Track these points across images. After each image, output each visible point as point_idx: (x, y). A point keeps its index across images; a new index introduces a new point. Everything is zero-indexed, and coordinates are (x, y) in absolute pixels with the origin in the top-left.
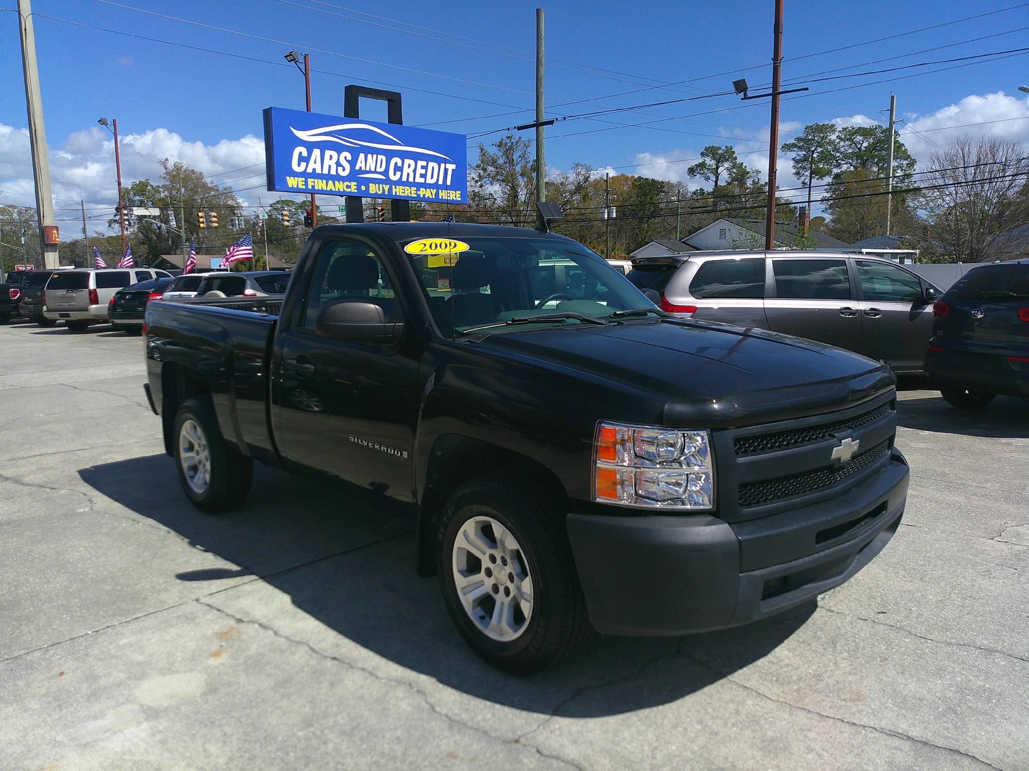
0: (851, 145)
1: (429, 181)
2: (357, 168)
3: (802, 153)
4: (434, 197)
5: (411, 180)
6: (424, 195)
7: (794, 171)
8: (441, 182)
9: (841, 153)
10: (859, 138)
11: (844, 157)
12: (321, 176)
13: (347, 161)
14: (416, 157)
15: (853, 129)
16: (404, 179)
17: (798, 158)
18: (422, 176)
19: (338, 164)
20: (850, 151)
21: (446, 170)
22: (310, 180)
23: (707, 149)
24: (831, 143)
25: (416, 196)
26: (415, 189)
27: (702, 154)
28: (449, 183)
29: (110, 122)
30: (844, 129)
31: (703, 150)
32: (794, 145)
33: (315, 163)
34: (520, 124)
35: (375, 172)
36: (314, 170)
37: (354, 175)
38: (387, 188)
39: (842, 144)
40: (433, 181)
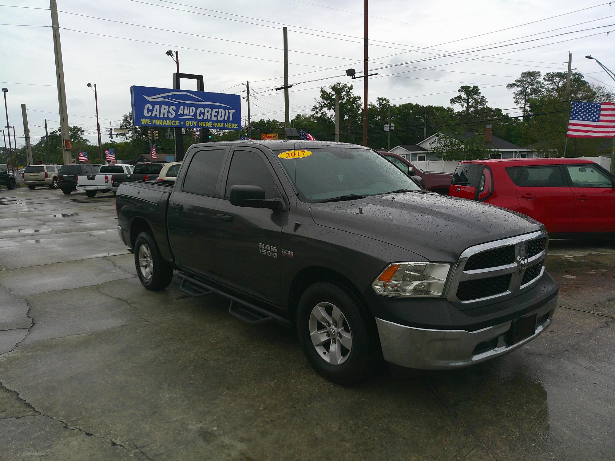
1: (219, 119)
2: (179, 114)
3: (519, 89)
4: (222, 127)
5: (209, 118)
6: (217, 126)
7: (515, 100)
8: (226, 119)
12: (160, 118)
13: (174, 110)
14: (212, 107)
16: (205, 118)
18: (215, 116)
19: (169, 112)
20: (552, 87)
21: (229, 113)
22: (153, 120)
23: (462, 87)
24: (538, 82)
25: (212, 126)
26: (212, 123)
27: (459, 90)
28: (231, 119)
31: (459, 88)
32: (514, 85)
33: (156, 112)
35: (189, 115)
36: (156, 115)
37: (177, 117)
38: (195, 123)
40: (222, 118)
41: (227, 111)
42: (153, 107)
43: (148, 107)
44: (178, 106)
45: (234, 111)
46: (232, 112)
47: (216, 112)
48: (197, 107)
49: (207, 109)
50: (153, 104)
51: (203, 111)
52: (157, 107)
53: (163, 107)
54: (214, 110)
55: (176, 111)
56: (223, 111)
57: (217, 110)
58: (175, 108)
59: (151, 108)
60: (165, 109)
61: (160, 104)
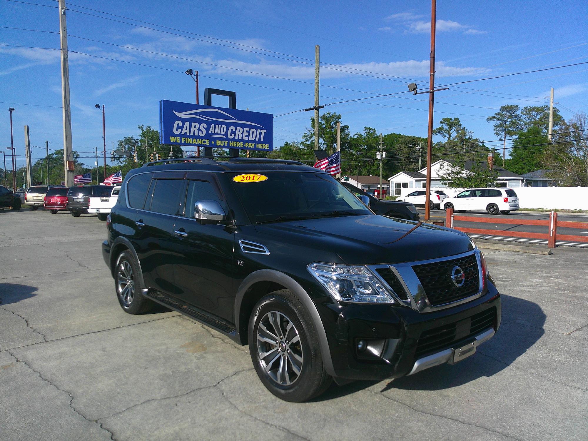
0: (529, 117)
1: (251, 139)
2: (210, 132)
3: (499, 122)
4: (253, 147)
5: (240, 138)
6: (248, 147)
7: (495, 132)
8: (257, 140)
9: (524, 122)
10: (534, 113)
11: (525, 124)
12: (189, 137)
13: (205, 128)
14: (243, 126)
15: (531, 108)
16: (236, 138)
17: (497, 125)
18: (246, 136)
19: (199, 130)
20: (529, 120)
21: (261, 133)
22: (183, 138)
23: (443, 119)
24: (517, 116)
25: (243, 147)
26: (243, 143)
27: (441, 122)
28: (262, 140)
29: (101, 106)
30: (525, 108)
31: (441, 120)
32: (495, 118)
33: (186, 129)
34: (306, 108)
35: (220, 134)
36: (186, 133)
37: (208, 136)
38: (226, 143)
39: (524, 116)
40: (253, 139)
41: (259, 130)
42: (183, 124)
43: (178, 124)
44: (209, 124)
45: (265, 131)
46: (263, 132)
47: (247, 131)
48: (228, 125)
49: (238, 128)
50: (184, 121)
51: (234, 130)
52: (187, 124)
53: (194, 124)
54: (246, 129)
55: (207, 129)
56: (255, 130)
57: (248, 129)
58: (205, 126)
59: (181, 124)
60: (195, 126)
61: (191, 121)
